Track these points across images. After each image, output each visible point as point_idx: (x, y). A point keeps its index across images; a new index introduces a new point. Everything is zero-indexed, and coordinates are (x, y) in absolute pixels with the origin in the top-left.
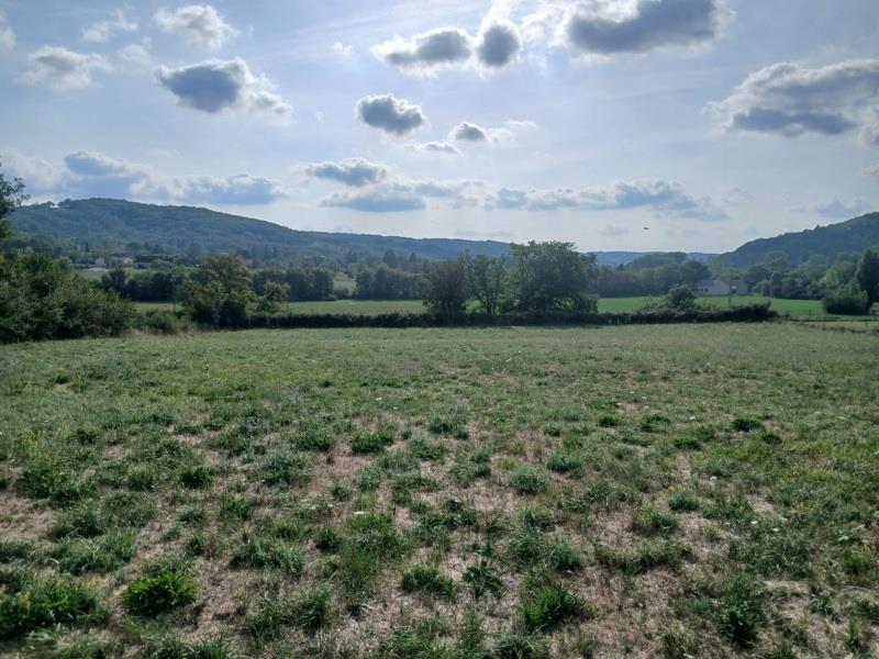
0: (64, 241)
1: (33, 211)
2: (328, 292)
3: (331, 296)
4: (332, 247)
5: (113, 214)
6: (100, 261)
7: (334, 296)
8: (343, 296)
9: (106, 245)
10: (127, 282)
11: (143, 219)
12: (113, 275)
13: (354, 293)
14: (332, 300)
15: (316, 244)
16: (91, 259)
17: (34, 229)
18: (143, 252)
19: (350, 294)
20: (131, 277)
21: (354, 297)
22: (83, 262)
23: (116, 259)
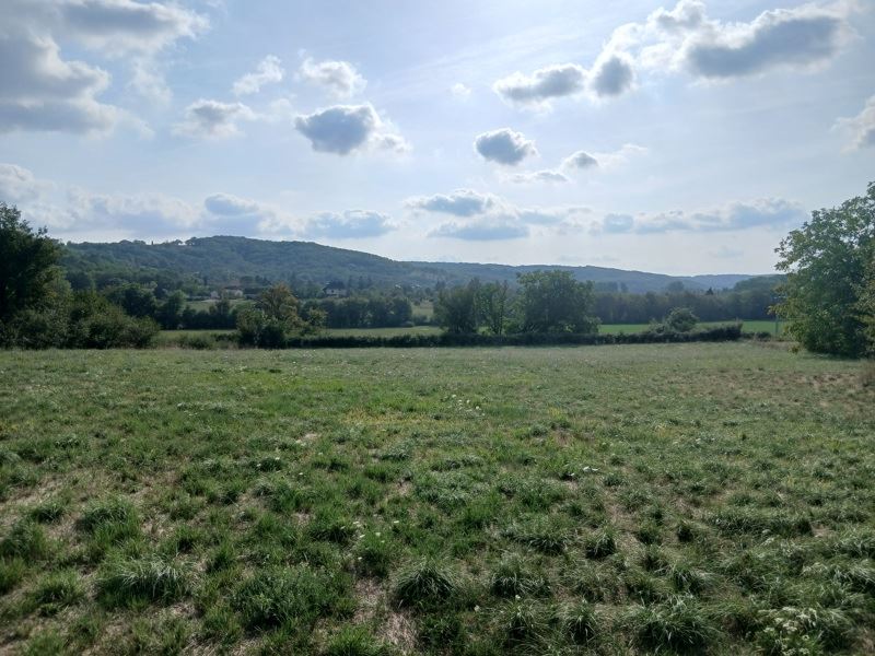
0: (187, 276)
1: (163, 248)
2: (407, 319)
3: (409, 323)
4: (429, 276)
5: (233, 250)
6: (214, 294)
7: (412, 323)
8: (421, 322)
9: (224, 278)
10: (230, 311)
11: (257, 254)
12: (219, 306)
13: (431, 321)
14: (410, 326)
15: (413, 274)
16: (207, 292)
17: (163, 264)
18: (253, 285)
19: (428, 320)
20: (234, 307)
21: (431, 324)
22: (199, 295)
23: (227, 291)
